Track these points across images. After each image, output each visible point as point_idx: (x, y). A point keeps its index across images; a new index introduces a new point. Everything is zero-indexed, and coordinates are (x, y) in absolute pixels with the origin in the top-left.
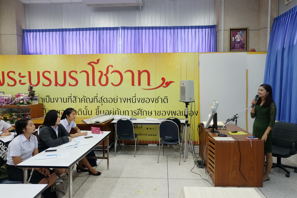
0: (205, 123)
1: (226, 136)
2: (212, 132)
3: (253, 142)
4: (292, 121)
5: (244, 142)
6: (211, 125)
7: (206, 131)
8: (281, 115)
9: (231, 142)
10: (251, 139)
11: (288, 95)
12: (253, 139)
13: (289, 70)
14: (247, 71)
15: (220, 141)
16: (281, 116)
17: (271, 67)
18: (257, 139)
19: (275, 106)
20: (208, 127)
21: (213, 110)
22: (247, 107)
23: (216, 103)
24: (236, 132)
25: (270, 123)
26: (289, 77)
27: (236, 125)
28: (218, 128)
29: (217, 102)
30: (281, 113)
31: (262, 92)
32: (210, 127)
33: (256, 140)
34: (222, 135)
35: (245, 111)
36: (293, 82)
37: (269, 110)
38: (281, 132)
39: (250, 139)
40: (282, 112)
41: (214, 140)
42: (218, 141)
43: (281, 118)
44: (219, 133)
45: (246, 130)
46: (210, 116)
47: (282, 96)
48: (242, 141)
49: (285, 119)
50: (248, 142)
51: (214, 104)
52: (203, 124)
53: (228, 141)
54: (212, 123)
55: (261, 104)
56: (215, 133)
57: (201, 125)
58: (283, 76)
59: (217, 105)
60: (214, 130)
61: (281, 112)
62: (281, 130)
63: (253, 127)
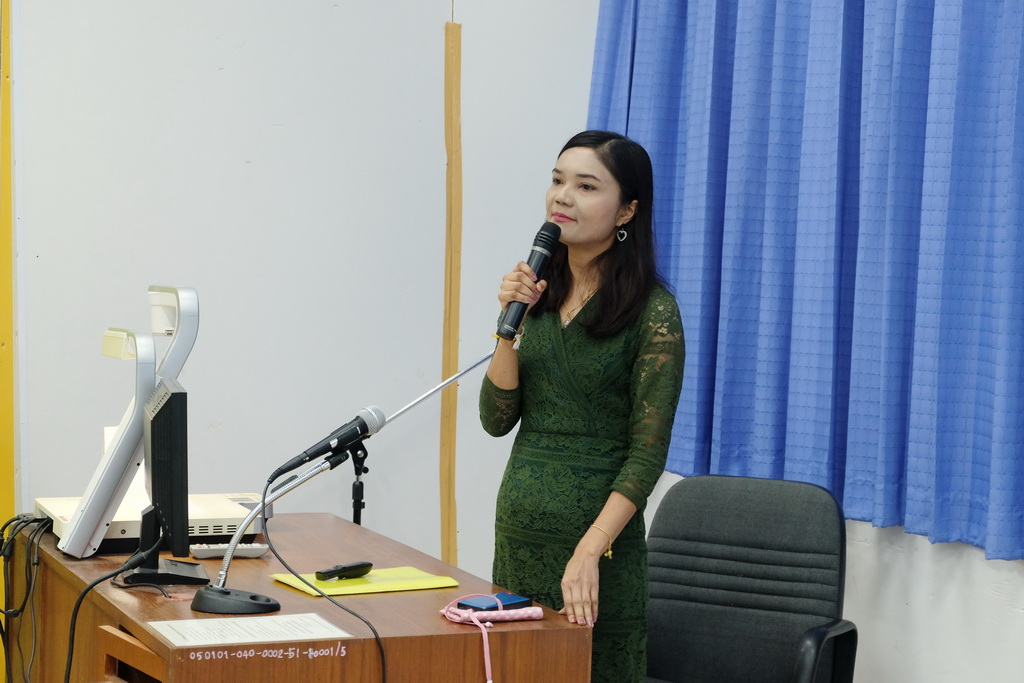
0: (68, 513)
1: (271, 608)
2: (131, 583)
3: (501, 641)
4: (798, 467)
5: (427, 645)
6: (123, 527)
7: (71, 582)
8: (717, 423)
9: (312, 653)
10: (487, 612)
11: (768, 241)
12: (502, 614)
13: (779, 35)
14: (453, 32)
15: (216, 648)
16: (716, 435)
17: (641, 14)
18: (536, 611)
19: (676, 327)
20: (96, 544)
21: (144, 367)
22: (449, 364)
23: (175, 312)
24: (357, 571)
25: (631, 470)
26: (775, 99)
27: (357, 519)
28: (193, 547)
29: (187, 299)
30: (718, 411)
31: (586, 202)
32: (110, 547)
33: (530, 619)
34: (231, 599)
35: (436, 402)
36: (806, 135)
37: (631, 360)
38: (713, 563)
39: (474, 616)
40: (725, 396)
41: (159, 647)
42: (196, 649)
43: (716, 448)
44: (202, 589)
45: (438, 555)
46: (113, 437)
47: (727, 263)
48: (411, 640)
49: (743, 458)
50: (465, 640)
51: (161, 323)
52: (46, 525)
53: (285, 646)
54: (135, 503)
55: (571, 311)
56: (170, 588)
57: (26, 532)
58: (735, 78)
59: (186, 326)
60: (156, 566)
61: (718, 399)
62: (717, 548)
63: (499, 519)
